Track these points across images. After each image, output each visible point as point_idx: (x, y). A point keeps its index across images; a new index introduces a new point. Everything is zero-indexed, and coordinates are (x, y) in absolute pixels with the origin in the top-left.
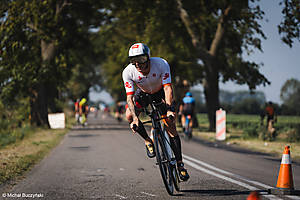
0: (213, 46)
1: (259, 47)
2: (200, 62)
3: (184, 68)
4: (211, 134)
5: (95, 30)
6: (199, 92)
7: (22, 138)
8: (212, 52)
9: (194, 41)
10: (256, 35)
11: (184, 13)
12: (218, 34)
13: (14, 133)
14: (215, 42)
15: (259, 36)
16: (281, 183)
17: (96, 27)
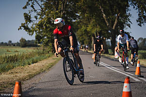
0: (114, 27)
1: (130, 27)
2: (110, 31)
3: (104, 34)
4: (113, 56)
5: (74, 21)
6: (109, 42)
7: (49, 57)
8: (114, 28)
9: (107, 25)
10: (129, 23)
11: (104, 15)
12: (116, 22)
13: (47, 55)
14: (115, 25)
15: (130, 23)
16: (137, 73)
17: (74, 20)
